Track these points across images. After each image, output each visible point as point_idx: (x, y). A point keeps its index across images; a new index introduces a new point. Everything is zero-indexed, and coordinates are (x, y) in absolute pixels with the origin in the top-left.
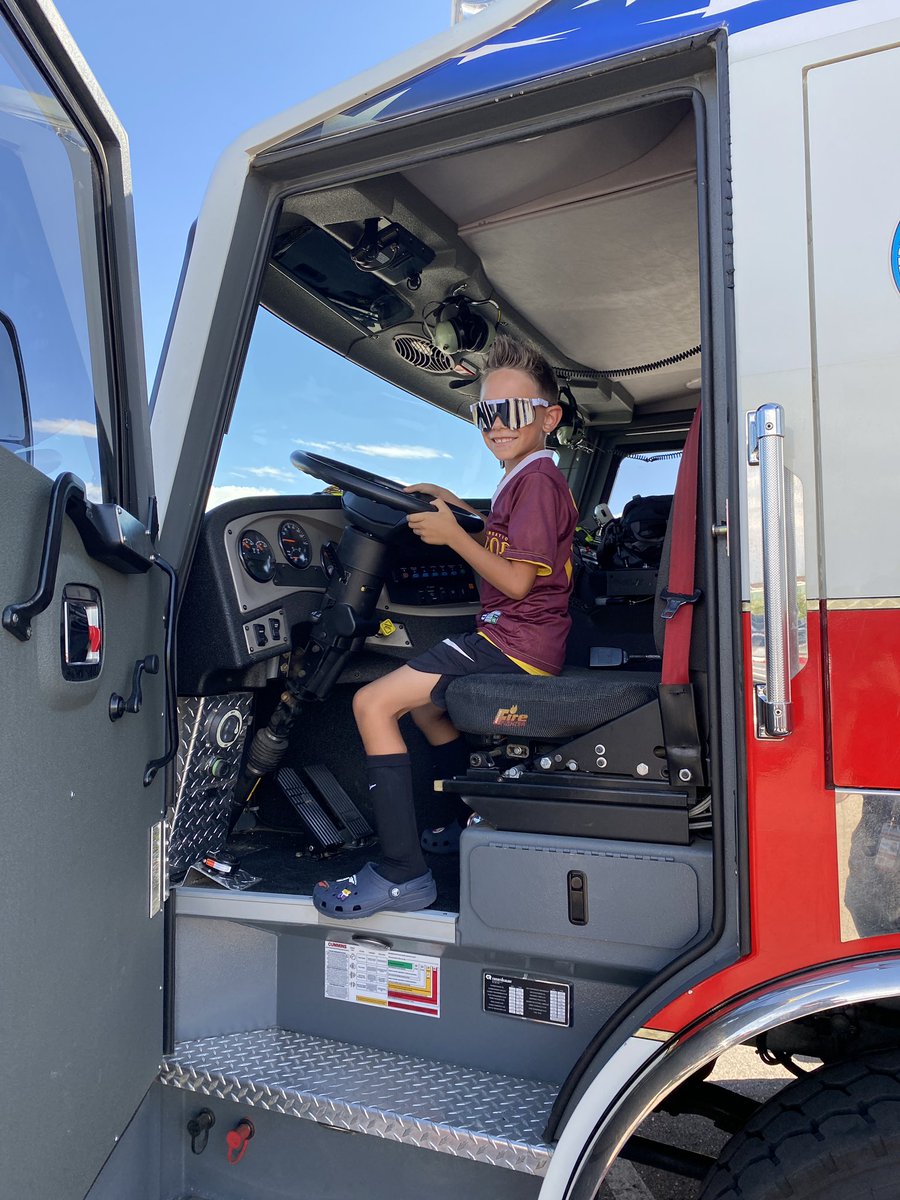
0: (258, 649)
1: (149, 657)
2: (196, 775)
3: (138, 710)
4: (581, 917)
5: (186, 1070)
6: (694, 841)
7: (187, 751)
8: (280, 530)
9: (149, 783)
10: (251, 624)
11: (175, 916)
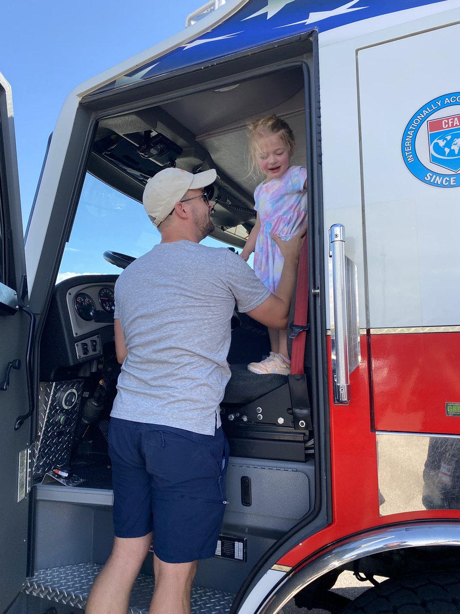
0: (83, 356)
1: (15, 361)
2: (51, 424)
3: (6, 389)
4: (248, 502)
5: (39, 586)
6: (308, 460)
7: (46, 411)
8: (100, 292)
9: (18, 429)
10: (79, 343)
11: (36, 501)
